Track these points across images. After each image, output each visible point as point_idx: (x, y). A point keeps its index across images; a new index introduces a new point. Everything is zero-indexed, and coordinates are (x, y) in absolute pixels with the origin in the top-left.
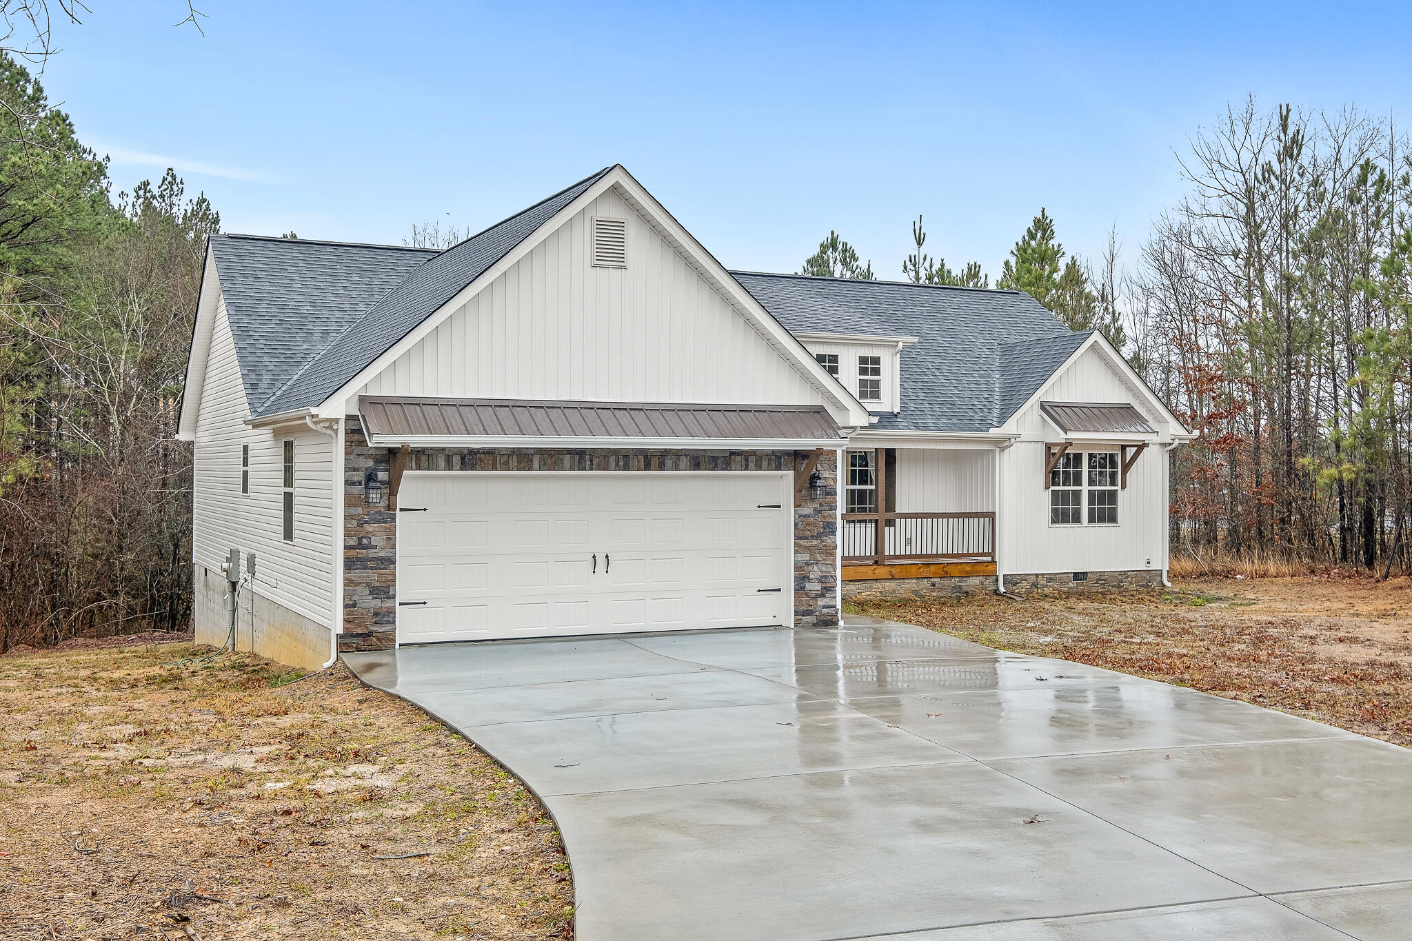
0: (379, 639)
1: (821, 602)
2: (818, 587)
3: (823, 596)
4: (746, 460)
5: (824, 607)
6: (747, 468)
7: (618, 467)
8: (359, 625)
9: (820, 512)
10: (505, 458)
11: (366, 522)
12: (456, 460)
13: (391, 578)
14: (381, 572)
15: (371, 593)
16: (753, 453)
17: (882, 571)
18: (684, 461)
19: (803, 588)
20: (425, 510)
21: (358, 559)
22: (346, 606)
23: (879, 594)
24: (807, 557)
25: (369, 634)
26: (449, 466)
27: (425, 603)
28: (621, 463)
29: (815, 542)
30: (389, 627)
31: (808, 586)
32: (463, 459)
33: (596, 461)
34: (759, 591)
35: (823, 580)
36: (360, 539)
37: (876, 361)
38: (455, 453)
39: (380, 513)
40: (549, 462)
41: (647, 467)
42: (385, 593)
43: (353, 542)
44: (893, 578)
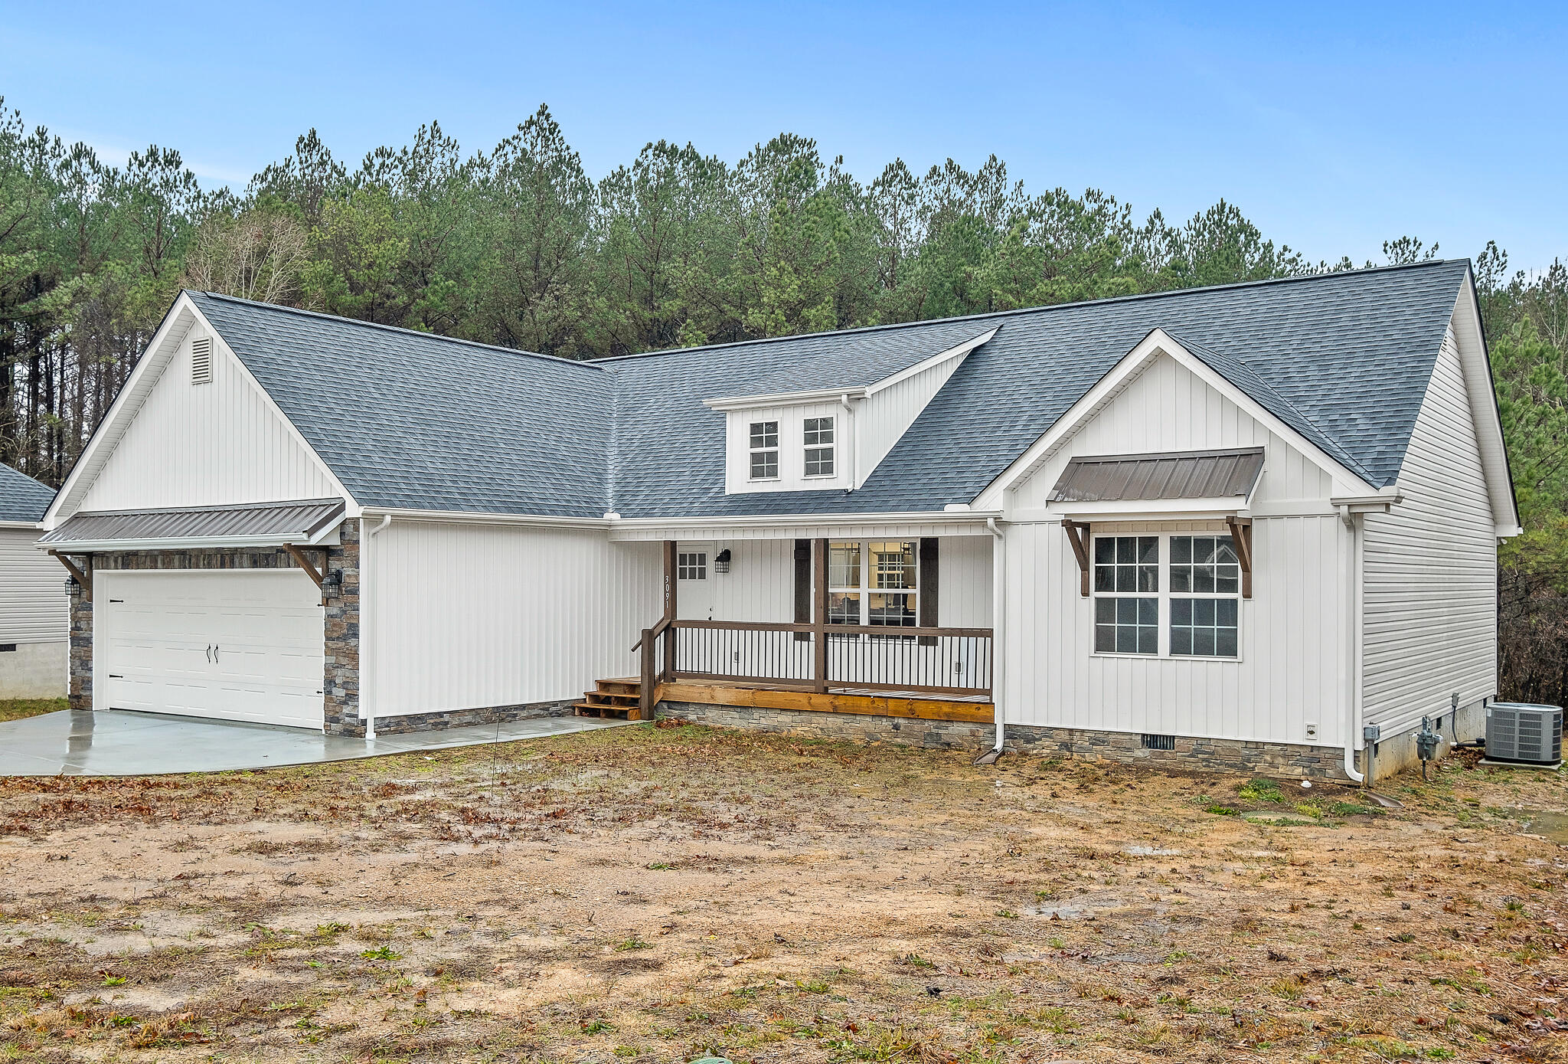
0: (85, 702)
1: (346, 710)
2: (342, 693)
3: (345, 703)
5: (348, 715)
7: (204, 565)
8: (76, 689)
9: (344, 612)
10: (144, 559)
11: (80, 610)
12: (120, 561)
13: (90, 654)
14: (86, 649)
15: (81, 665)
17: (819, 700)
19: (330, 693)
20: (123, 601)
21: (76, 638)
22: (71, 674)
23: (820, 732)
24: (334, 659)
25: (81, 697)
26: (116, 566)
27: (122, 677)
29: (341, 644)
30: (88, 693)
31: (334, 690)
32: (123, 559)
35: (347, 685)
36: (76, 623)
37: (827, 423)
38: (119, 556)
39: (85, 603)
41: (223, 564)
42: (88, 665)
43: (74, 625)
44: (836, 711)
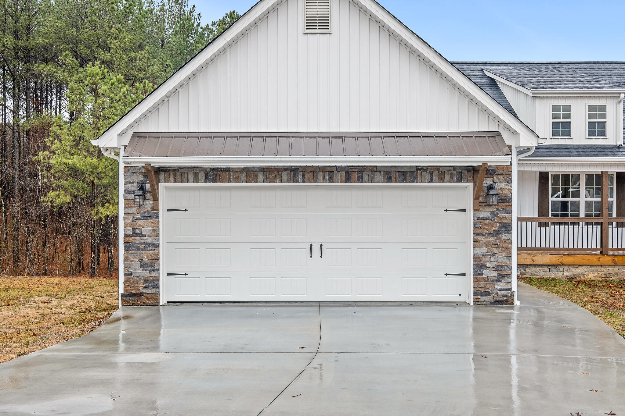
0: (147, 298)
1: (497, 286)
2: (495, 274)
3: (498, 281)
4: (431, 174)
5: (500, 290)
6: (431, 181)
7: (324, 180)
8: (134, 288)
9: (496, 215)
10: (238, 174)
11: (139, 218)
12: (202, 176)
13: (155, 256)
14: (149, 252)
15: (142, 266)
16: (437, 169)
17: (605, 259)
18: (378, 176)
19: (481, 274)
20: (186, 210)
21: (133, 243)
22: (125, 275)
23: (604, 276)
24: (484, 250)
25: (141, 295)
26: (197, 180)
27: (186, 274)
28: (327, 177)
29: (492, 239)
30: (154, 290)
31: (486, 273)
32: (206, 175)
33: (307, 176)
34: (446, 275)
35: (499, 268)
36: (134, 230)
37: (604, 108)
38: (200, 171)
39: (148, 212)
40: (270, 176)
41: (348, 179)
42: (151, 266)
43: (130, 232)
44: (615, 265)
